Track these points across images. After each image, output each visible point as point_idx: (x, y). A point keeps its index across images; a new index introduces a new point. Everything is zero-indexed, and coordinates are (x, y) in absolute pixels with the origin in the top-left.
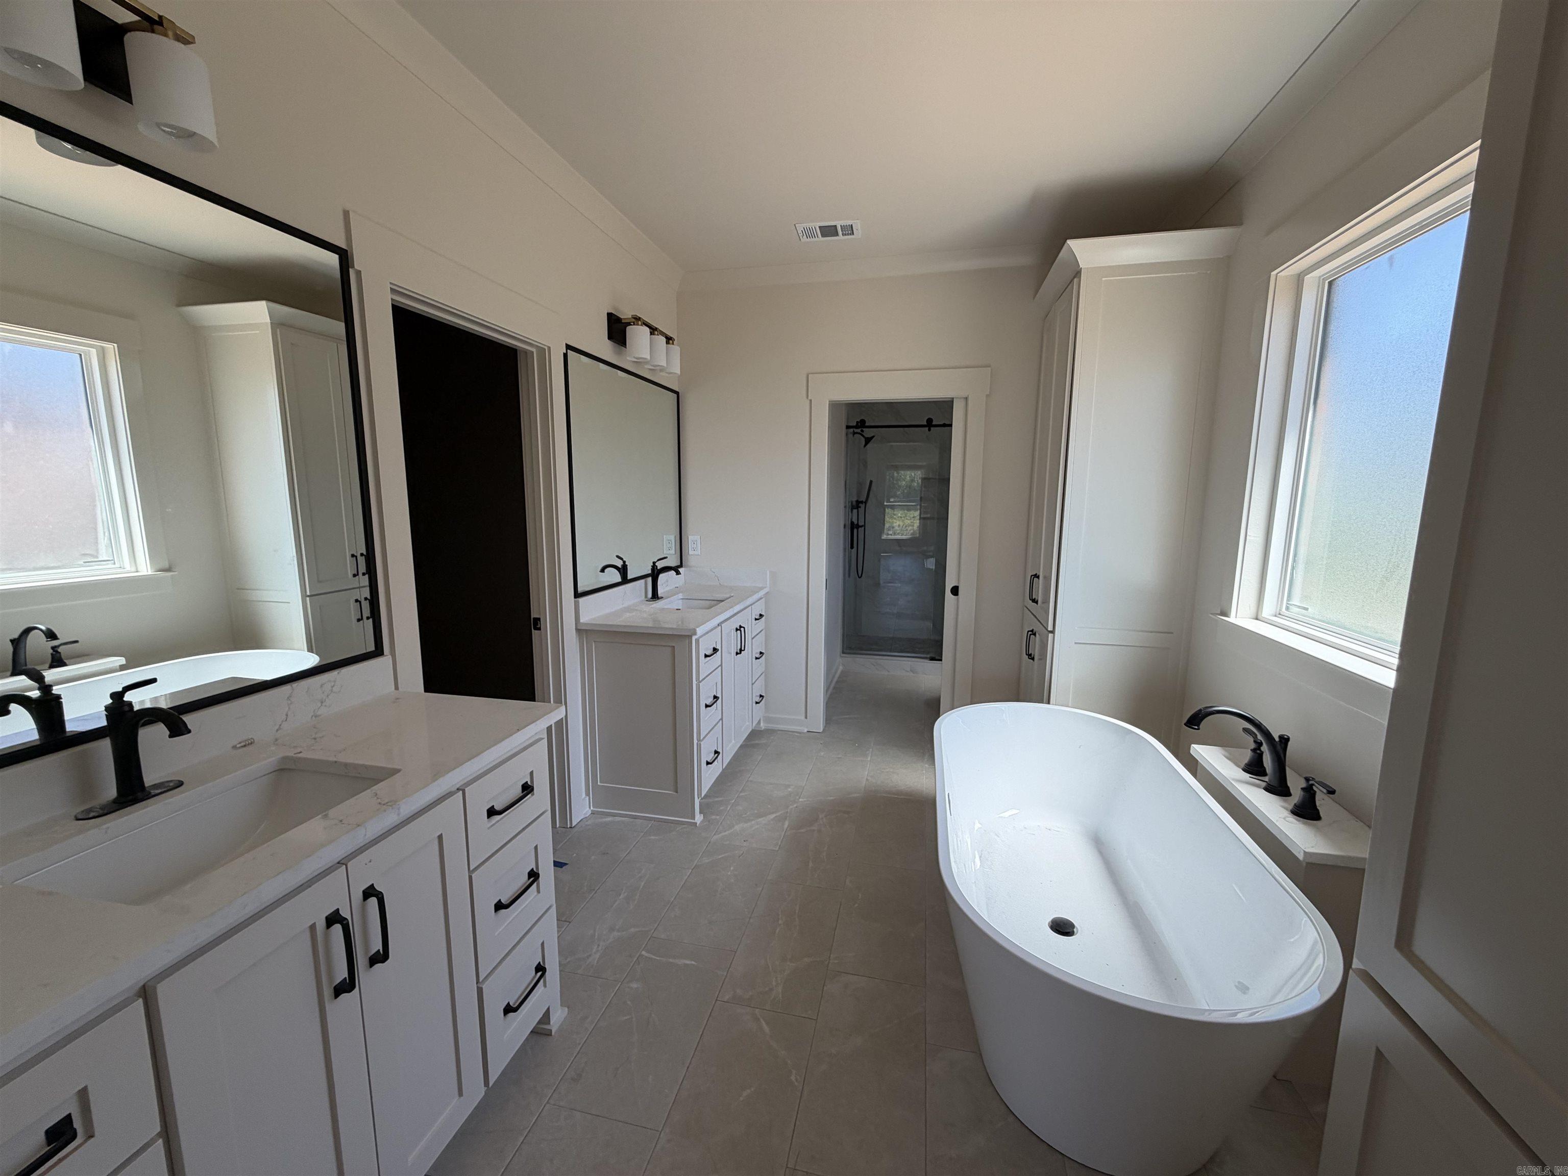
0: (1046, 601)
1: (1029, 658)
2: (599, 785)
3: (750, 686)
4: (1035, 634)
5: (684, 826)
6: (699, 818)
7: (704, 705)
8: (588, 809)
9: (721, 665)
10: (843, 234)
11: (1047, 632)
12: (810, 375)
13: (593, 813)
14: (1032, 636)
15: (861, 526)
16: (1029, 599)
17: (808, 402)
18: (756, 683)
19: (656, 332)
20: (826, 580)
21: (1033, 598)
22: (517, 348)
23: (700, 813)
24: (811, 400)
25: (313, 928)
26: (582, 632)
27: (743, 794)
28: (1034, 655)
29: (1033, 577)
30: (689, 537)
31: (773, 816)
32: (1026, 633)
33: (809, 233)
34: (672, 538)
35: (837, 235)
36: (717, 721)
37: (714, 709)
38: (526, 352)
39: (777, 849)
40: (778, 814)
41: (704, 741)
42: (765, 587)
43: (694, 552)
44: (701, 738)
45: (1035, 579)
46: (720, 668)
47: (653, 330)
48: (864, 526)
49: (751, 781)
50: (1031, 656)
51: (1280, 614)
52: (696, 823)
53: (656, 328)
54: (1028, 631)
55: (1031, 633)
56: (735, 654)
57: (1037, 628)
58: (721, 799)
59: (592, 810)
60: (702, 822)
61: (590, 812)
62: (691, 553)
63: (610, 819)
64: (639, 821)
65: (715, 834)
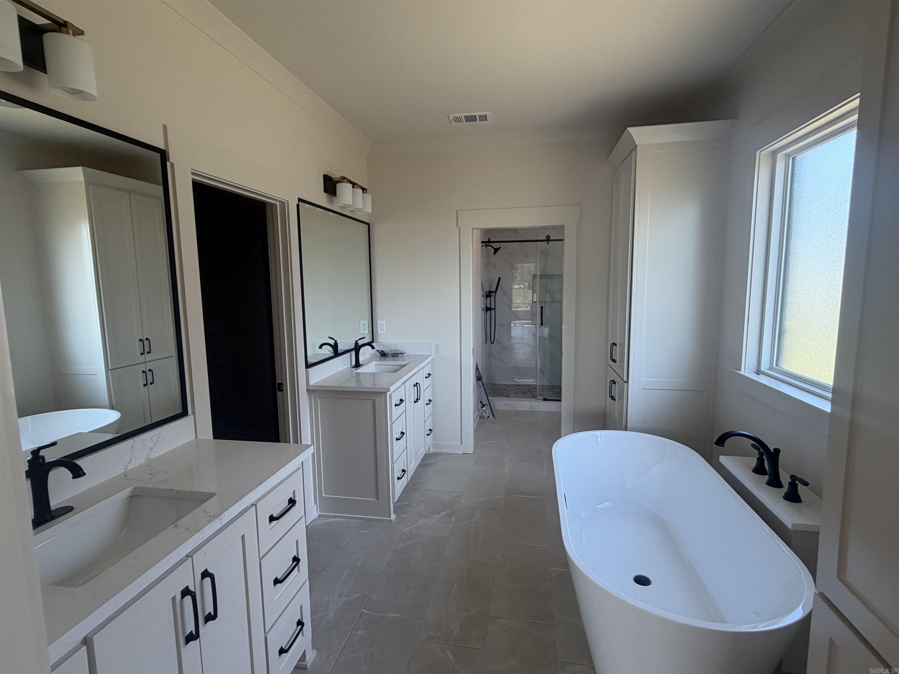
0: (622, 361)
1: (612, 399)
2: (324, 497)
3: (423, 423)
4: (615, 383)
5: (384, 522)
6: (393, 517)
7: (395, 439)
8: (316, 513)
9: (405, 411)
10: (480, 120)
11: (623, 382)
12: (459, 212)
13: (320, 516)
14: (613, 384)
15: (493, 309)
16: (610, 359)
17: (458, 229)
18: (427, 421)
19: (356, 186)
20: (473, 349)
21: (613, 359)
22: (266, 202)
23: (394, 513)
24: (460, 228)
25: (174, 599)
26: (311, 391)
27: (423, 499)
28: (615, 397)
29: (612, 345)
30: (378, 322)
31: (443, 514)
32: (609, 382)
33: (458, 120)
34: (365, 323)
35: (476, 121)
36: (404, 449)
37: (402, 440)
38: (272, 204)
39: (448, 535)
40: (447, 512)
41: (396, 463)
42: (431, 355)
43: (382, 332)
44: (394, 461)
45: (614, 346)
46: (405, 412)
47: (354, 185)
48: (494, 309)
49: (427, 490)
50: (613, 398)
51: (772, 368)
52: (392, 520)
53: (356, 183)
54: (611, 381)
55: (613, 382)
56: (414, 402)
57: (617, 379)
58: (406, 503)
59: (319, 514)
60: (396, 519)
61: (317, 516)
62: (379, 332)
63: (332, 520)
64: (352, 520)
65: (405, 528)
